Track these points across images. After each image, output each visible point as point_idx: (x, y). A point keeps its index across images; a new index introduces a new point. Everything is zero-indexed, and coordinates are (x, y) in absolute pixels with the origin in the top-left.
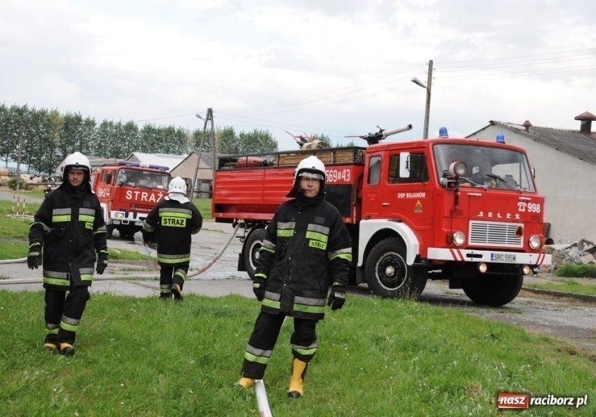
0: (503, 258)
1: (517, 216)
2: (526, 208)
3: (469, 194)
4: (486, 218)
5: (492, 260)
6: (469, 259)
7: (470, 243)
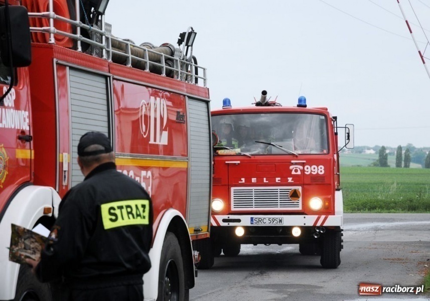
0: (265, 221)
1: (290, 180)
2: (303, 171)
3: (227, 162)
4: (248, 183)
5: (252, 223)
6: (226, 224)
7: (233, 209)
